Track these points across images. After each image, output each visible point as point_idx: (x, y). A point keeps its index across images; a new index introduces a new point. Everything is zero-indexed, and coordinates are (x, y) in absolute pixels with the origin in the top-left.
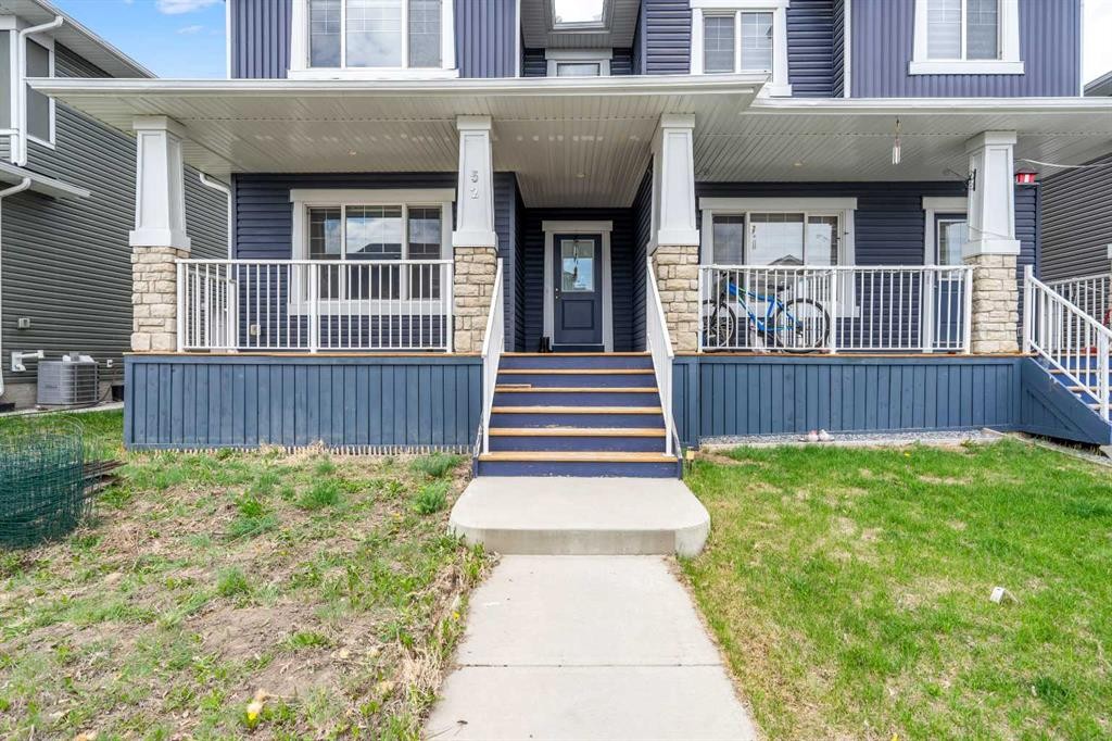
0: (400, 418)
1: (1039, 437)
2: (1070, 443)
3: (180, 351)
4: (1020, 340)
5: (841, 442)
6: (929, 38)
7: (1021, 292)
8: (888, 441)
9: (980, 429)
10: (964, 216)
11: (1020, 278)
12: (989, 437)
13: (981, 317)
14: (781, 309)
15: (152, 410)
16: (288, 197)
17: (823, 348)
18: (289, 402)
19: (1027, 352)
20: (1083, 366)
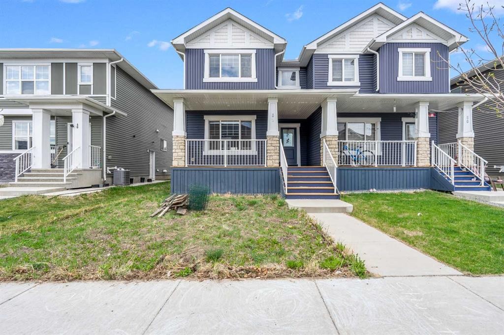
0: (252, 185)
1: (435, 190)
2: (442, 191)
3: (186, 166)
4: (431, 163)
5: (379, 192)
6: (403, 69)
7: (431, 148)
8: (393, 192)
9: (419, 188)
10: (414, 123)
11: (430, 145)
12: (422, 190)
13: (419, 156)
14: (361, 153)
15: (179, 183)
16: (203, 118)
17: (373, 165)
18: (219, 181)
19: (433, 166)
20: (447, 170)
